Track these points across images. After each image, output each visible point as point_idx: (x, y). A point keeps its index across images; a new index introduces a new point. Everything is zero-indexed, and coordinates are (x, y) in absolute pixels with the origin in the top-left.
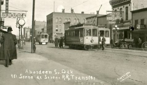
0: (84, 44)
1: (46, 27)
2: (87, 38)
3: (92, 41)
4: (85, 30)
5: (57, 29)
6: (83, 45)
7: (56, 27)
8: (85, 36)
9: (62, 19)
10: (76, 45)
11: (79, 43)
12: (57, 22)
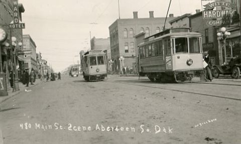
0: (174, 70)
1: (110, 48)
2: (179, 57)
3: (189, 63)
4: (173, 40)
5: (126, 48)
6: (171, 75)
7: (126, 46)
8: (174, 53)
9: (134, 30)
10: (158, 73)
11: (163, 68)
12: (126, 36)
